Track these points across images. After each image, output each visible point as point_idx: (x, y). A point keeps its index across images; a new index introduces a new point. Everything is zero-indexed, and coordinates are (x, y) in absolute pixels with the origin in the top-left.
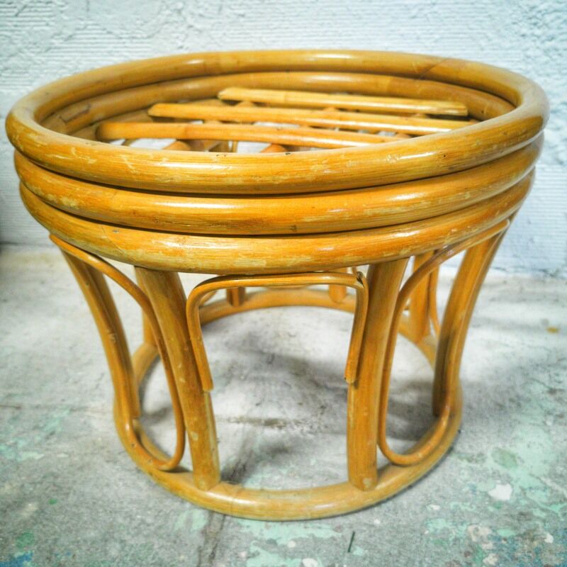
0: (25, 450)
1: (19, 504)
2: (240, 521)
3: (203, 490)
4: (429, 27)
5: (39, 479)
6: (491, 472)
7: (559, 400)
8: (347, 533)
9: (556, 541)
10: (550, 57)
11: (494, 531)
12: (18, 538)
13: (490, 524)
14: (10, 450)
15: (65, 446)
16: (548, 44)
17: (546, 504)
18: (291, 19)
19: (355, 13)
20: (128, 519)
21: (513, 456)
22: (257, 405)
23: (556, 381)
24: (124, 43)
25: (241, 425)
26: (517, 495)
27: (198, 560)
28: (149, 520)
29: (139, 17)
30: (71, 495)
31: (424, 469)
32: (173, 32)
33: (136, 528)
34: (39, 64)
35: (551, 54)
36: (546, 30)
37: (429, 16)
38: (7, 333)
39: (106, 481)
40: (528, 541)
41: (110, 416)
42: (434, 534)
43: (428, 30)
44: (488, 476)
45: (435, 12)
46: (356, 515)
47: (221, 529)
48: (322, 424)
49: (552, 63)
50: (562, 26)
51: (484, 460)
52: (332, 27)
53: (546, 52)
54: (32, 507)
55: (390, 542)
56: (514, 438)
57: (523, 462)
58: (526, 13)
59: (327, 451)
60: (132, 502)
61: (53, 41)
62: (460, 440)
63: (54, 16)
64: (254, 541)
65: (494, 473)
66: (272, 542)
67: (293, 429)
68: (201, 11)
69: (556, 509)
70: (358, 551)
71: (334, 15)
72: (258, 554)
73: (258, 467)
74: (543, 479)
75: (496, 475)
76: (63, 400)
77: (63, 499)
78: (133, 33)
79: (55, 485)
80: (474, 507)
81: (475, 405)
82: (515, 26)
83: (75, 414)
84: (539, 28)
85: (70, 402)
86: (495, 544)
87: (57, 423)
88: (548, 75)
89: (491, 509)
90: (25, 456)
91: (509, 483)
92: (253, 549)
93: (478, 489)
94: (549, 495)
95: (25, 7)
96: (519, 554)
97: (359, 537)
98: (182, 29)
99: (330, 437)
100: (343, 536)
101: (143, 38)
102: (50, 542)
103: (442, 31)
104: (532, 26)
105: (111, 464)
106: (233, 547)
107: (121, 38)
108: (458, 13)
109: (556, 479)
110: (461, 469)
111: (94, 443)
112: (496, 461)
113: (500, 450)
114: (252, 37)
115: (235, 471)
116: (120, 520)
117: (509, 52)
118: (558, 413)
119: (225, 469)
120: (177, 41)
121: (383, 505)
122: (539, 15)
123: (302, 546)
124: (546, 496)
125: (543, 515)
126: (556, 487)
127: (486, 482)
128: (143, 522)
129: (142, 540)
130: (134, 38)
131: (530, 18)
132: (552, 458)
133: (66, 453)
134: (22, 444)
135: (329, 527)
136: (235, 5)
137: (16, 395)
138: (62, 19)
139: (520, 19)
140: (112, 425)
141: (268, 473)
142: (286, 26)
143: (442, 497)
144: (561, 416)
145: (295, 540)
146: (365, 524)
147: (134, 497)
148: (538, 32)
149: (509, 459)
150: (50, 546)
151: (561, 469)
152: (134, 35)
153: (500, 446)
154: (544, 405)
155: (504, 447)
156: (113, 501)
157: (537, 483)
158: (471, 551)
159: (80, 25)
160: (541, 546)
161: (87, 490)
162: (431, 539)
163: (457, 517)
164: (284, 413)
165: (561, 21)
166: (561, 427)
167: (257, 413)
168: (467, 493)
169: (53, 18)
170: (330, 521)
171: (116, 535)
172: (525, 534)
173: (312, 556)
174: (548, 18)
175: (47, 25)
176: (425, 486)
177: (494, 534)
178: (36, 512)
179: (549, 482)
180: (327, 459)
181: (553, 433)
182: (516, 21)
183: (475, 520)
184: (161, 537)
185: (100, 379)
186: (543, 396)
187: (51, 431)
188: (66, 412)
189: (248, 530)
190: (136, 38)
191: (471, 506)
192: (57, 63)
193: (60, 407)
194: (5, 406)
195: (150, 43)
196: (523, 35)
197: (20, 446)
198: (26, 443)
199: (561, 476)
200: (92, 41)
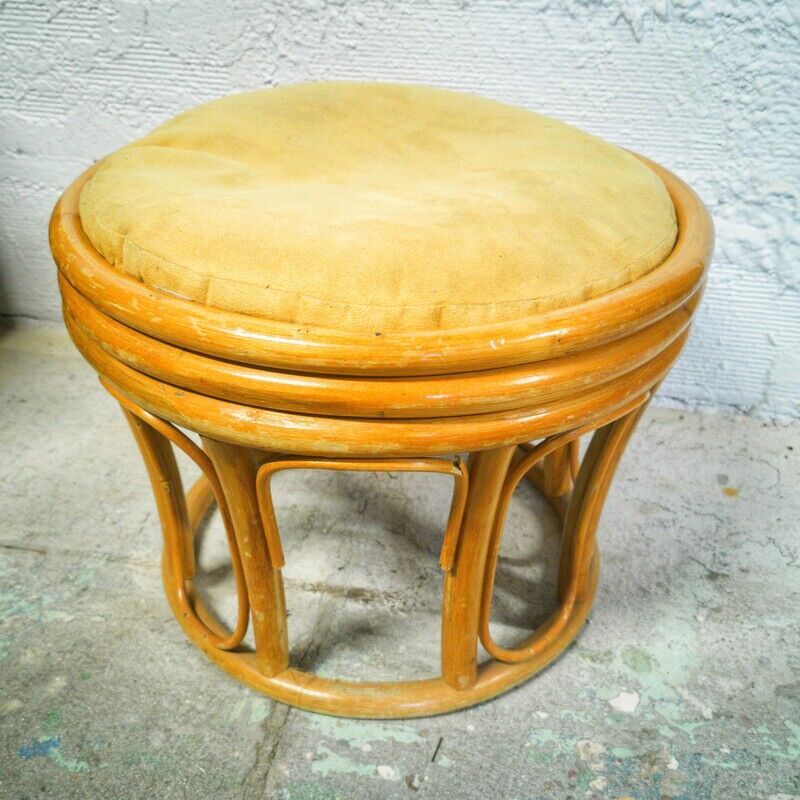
0: (52, 608)
1: (44, 676)
2: (307, 715)
3: (268, 676)
4: (600, 82)
5: (69, 648)
6: (616, 676)
7: (720, 588)
8: (434, 739)
9: (680, 768)
10: (761, 133)
11: (608, 749)
12: (43, 719)
13: (605, 740)
14: (34, 607)
15: (100, 606)
16: (759, 115)
17: (677, 721)
18: (417, 56)
19: (502, 56)
20: (175, 704)
21: (648, 658)
22: (340, 569)
23: (720, 563)
24: (192, 70)
25: (318, 595)
26: (644, 707)
27: (254, 758)
28: (200, 707)
29: (213, 37)
30: (107, 669)
31: (535, 668)
32: (260, 62)
33: (183, 715)
34: (76, 88)
35: (761, 128)
36: (757, 96)
37: (601, 66)
38: (27, 448)
39: (150, 655)
40: (647, 765)
41: (157, 572)
42: (536, 748)
43: (600, 85)
44: (613, 681)
45: (611, 63)
46: (447, 717)
47: (285, 723)
48: (419, 600)
49: (763, 140)
50: (779, 93)
51: (611, 660)
52: (470, 71)
53: (755, 125)
54: (59, 682)
55: (481, 752)
56: (654, 635)
57: (658, 665)
58: (731, 71)
59: (421, 636)
60: (180, 682)
61: (97, 59)
62: (586, 633)
63: (100, 26)
64: (323, 741)
65: (621, 677)
66: (344, 743)
67: (382, 603)
68: (297, 38)
69: (689, 728)
70: (444, 761)
71: (475, 56)
72: (327, 756)
73: (335, 651)
74: (679, 689)
75: (621, 680)
76: (99, 546)
77: (97, 674)
78: (206, 58)
79: (88, 656)
80: (590, 718)
81: (612, 589)
82: (716, 88)
83: (112, 565)
84: (748, 93)
85: (106, 548)
86: (607, 765)
87: (91, 575)
88: (755, 155)
89: (609, 722)
90: (51, 616)
91: (637, 691)
92: (321, 750)
93: (597, 695)
94: (683, 710)
95: (61, 11)
96: (634, 780)
97: (448, 744)
98: (271, 58)
99: (427, 618)
100: (427, 742)
101: (218, 65)
102: (81, 726)
103: (617, 88)
104: (739, 91)
105: (156, 634)
106: (298, 745)
107: (189, 64)
108: (640, 66)
109: (696, 692)
110: (582, 669)
111: (136, 605)
112: (626, 663)
113: (633, 648)
114: (364, 76)
115: (306, 654)
116: (165, 704)
117: (706, 121)
118: (715, 606)
119: (295, 650)
120: (264, 74)
121: (480, 708)
122: (748, 77)
123: (378, 751)
124: (679, 711)
125: (671, 734)
126: (694, 701)
127: (608, 688)
128: (193, 708)
129: (191, 731)
130: (206, 64)
131: (736, 80)
132: (695, 663)
133: (103, 616)
134: (48, 600)
135: (413, 730)
136: (343, 33)
137: (38, 535)
138: (111, 31)
139: (723, 79)
140: (160, 582)
141: (346, 658)
142: (411, 66)
143: (553, 703)
144: (718, 610)
145: (371, 743)
146: (456, 730)
147: (183, 678)
148: (746, 98)
149: (641, 660)
150: (81, 731)
151: (704, 679)
152: (206, 61)
153: (635, 643)
154: (698, 593)
155: (639, 645)
156: (158, 681)
157: (669, 694)
158: (577, 770)
159: (134, 41)
160: (661, 772)
161: (127, 665)
162: (532, 753)
163: (566, 729)
164: (373, 582)
165: (777, 86)
166: (715, 624)
167: (339, 580)
168: (584, 700)
169: (97, 29)
170: (415, 722)
171: (160, 722)
172: (645, 755)
173: (389, 763)
174: (760, 82)
175: (90, 37)
176: (534, 686)
177: (608, 753)
178: (65, 688)
179: (686, 694)
180: (420, 645)
181: (703, 631)
182: (717, 82)
183: (587, 734)
184: (214, 728)
185: (145, 521)
186: (700, 582)
187: (83, 586)
188: (102, 562)
189: (318, 727)
190: (209, 65)
191: (585, 717)
192: (101, 88)
193: (95, 555)
194: (25, 550)
195: (227, 73)
196: (725, 101)
197: (45, 603)
198: (52, 600)
199: (703, 687)
200: (150, 63)
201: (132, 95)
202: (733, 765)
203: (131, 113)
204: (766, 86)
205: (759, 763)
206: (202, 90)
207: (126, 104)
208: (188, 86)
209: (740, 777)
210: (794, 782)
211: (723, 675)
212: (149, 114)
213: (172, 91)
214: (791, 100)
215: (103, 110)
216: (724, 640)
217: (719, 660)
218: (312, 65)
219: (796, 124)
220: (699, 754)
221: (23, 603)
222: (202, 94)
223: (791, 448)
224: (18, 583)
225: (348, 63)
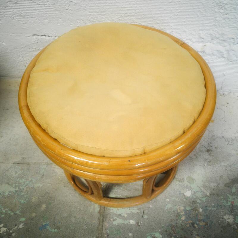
0: (36, 183)
1: (39, 205)
2: (109, 208)
3: (99, 201)
4: (176, 7)
5: (44, 195)
7: (210, 154)
8: (142, 211)
9: (202, 211)
10: (226, 21)
11: (185, 208)
12: (43, 218)
13: (184, 205)
14: (31, 183)
15: (49, 181)
16: (226, 16)
17: (201, 198)
20: (75, 209)
21: (193, 179)
23: (210, 146)
24: (41, 6)
26: (193, 194)
27: (98, 222)
28: (82, 209)
30: (55, 201)
32: (64, 3)
33: (78, 212)
34: (2, 13)
35: (226, 20)
36: (225, 11)
37: (177, 2)
39: (66, 195)
40: (194, 211)
42: (167, 210)
43: (176, 8)
45: (180, 1)
46: (145, 204)
49: (226, 23)
50: (232, 10)
51: (184, 181)
53: (224, 19)
54: (44, 206)
55: (154, 213)
56: (194, 172)
57: (196, 181)
58: (218, 3)
60: (75, 202)
61: (8, 4)
64: (115, 215)
65: (186, 186)
66: (120, 215)
69: (204, 199)
70: (145, 217)
72: (116, 219)
73: (113, 187)
74: (201, 188)
76: (43, 160)
77: (53, 202)
78: (45, 3)
80: (180, 199)
82: (213, 8)
83: (49, 166)
84: (222, 9)
85: (45, 161)
86: (185, 213)
87: (43, 170)
88: (224, 27)
89: (185, 200)
90: (36, 185)
91: (191, 190)
92: (115, 218)
93: (181, 192)
96: (192, 216)
97: (146, 212)
98: (67, 2)
100: (140, 212)
101: (49, 5)
102: (53, 218)
103: (182, 9)
104: (220, 9)
105: (66, 188)
106: (109, 217)
107: (40, 5)
108: (189, 2)
109: (205, 188)
110: (177, 185)
111: (58, 179)
112: (187, 181)
113: (189, 177)
115: (106, 189)
116: (73, 209)
117: (209, 17)
118: (209, 160)
120: (65, 7)
122: (223, 5)
123: (129, 216)
124: (201, 194)
125: (200, 202)
126: (205, 191)
127: (184, 190)
129: (81, 216)
130: (45, 5)
131: (219, 6)
132: (205, 179)
133: (50, 184)
134: (34, 180)
135: (137, 209)
137: (25, 158)
139: (215, 6)
141: (117, 189)
143: (170, 196)
144: (210, 162)
145: (127, 214)
146: (147, 207)
147: (76, 200)
148: (222, 11)
149: (191, 180)
150: (53, 220)
151: (207, 184)
153: (189, 175)
154: (205, 157)
155: (190, 175)
156: (69, 202)
157: (199, 190)
158: (178, 215)
160: (198, 213)
161: (60, 198)
162: (166, 212)
163: (174, 203)
165: (232, 8)
166: (209, 166)
168: (178, 194)
172: (194, 209)
173: (132, 219)
174: (227, 6)
177: (185, 209)
178: (46, 208)
179: (203, 189)
181: (206, 169)
182: (213, 6)
183: (179, 204)
184: (87, 215)
186: (205, 153)
187: (42, 174)
188: (46, 166)
189: (113, 211)
190: (47, 5)
191: (178, 199)
192: (11, 13)
193: (43, 163)
194: (23, 164)
195: (53, 7)
196: (215, 12)
197: (33, 181)
198: (35, 180)
199: (207, 186)
200: (26, 5)
201: (21, 14)
202: (215, 209)
203: (22, 20)
204: (228, 8)
205: (221, 207)
206: (45, 12)
207: (20, 17)
208: (41, 11)
209: (217, 212)
210: (230, 212)
211: (212, 182)
212: (28, 20)
213: (35, 13)
214: (236, 12)
215: (13, 19)
216: (211, 171)
217: (211, 178)
218: (82, 4)
219: (236, 18)
220: (207, 207)
221: (28, 182)
222: (45, 13)
223: (228, 103)
224: (24, 176)
225: (93, 3)
